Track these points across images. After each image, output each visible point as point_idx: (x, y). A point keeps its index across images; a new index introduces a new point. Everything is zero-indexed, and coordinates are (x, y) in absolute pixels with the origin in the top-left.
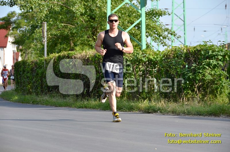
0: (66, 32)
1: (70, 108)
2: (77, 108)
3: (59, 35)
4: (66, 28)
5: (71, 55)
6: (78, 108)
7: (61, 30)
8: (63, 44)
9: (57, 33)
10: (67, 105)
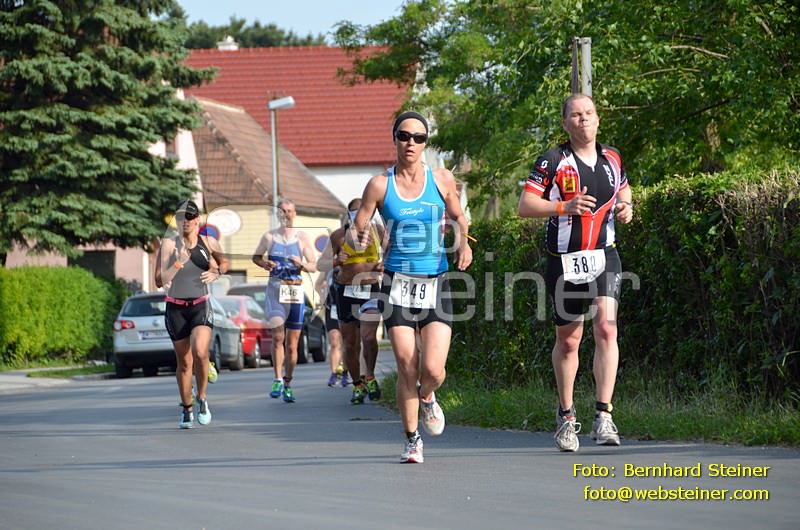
0: (684, 81)
1: (709, 445)
2: (745, 445)
3: (649, 98)
4: (682, 62)
5: (711, 191)
6: (750, 445)
7: (658, 76)
8: (673, 142)
9: (643, 89)
10: (696, 433)
